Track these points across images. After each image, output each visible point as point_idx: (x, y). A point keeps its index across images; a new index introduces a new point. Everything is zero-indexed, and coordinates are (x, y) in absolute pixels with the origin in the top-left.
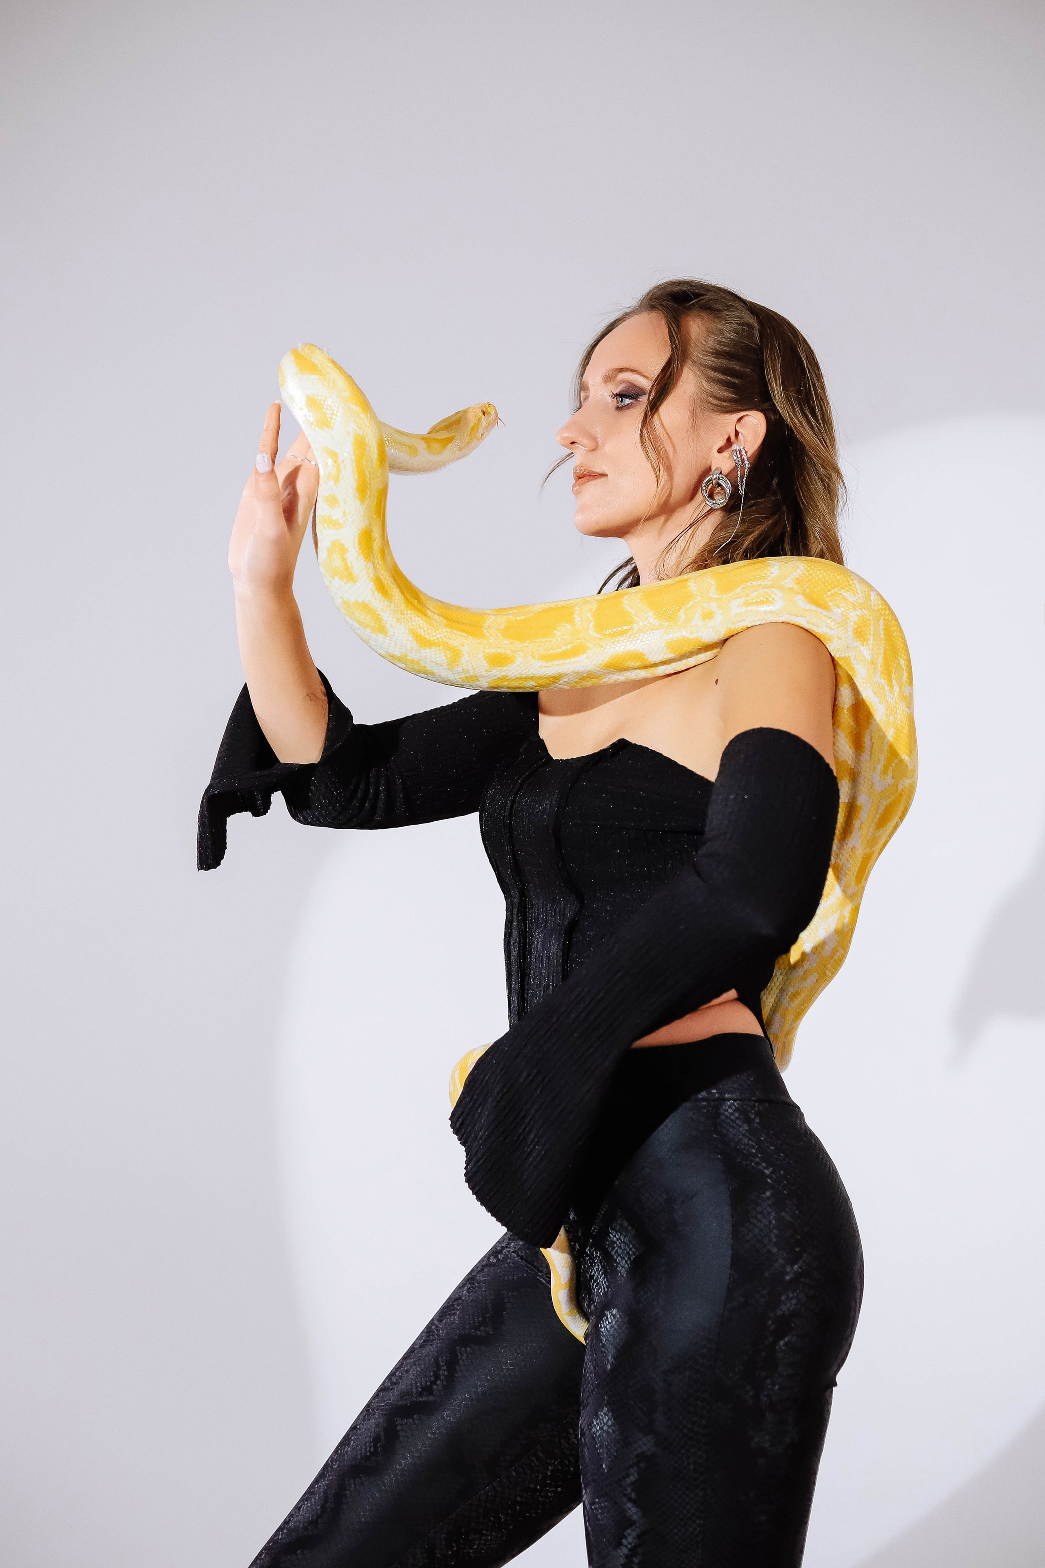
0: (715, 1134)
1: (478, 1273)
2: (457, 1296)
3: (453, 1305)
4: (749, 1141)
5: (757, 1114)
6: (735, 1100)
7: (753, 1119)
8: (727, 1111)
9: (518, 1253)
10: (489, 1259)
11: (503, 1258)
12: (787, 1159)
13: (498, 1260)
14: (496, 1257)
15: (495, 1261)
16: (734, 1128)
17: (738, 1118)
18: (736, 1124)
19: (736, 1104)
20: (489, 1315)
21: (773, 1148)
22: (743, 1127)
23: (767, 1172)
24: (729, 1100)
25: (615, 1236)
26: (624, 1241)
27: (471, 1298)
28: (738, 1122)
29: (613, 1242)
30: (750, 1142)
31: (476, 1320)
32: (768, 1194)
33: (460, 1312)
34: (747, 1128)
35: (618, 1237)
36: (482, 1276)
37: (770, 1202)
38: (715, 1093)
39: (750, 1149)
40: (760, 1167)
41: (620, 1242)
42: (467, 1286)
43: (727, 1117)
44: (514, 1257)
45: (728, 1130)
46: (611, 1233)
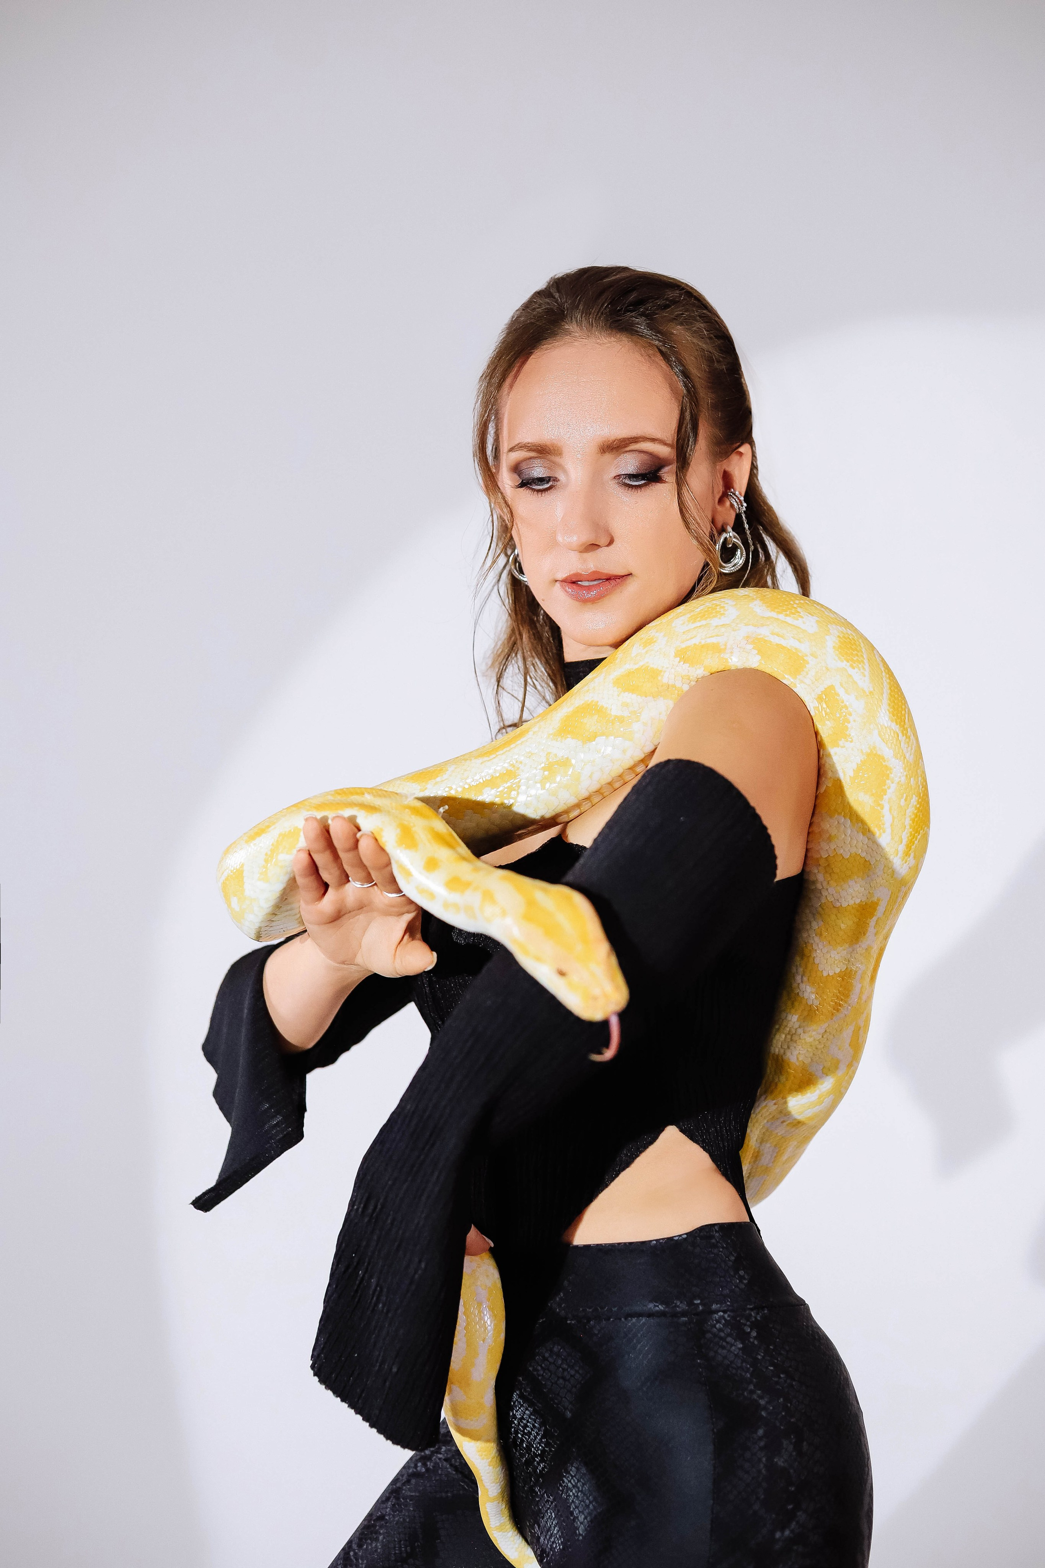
0: (699, 1359)
1: (404, 1484)
2: (380, 1513)
3: (374, 1526)
4: (742, 1363)
5: (755, 1325)
6: (724, 1312)
7: (749, 1333)
8: (714, 1326)
9: (451, 1461)
10: (416, 1466)
11: (433, 1467)
12: (788, 1381)
13: (428, 1470)
14: (424, 1465)
15: (423, 1470)
16: (723, 1348)
17: (729, 1335)
18: (727, 1343)
19: (726, 1316)
20: (419, 1544)
21: (772, 1368)
22: (735, 1345)
23: (762, 1402)
24: (717, 1312)
25: (570, 1481)
26: (582, 1490)
27: (397, 1519)
28: (729, 1339)
29: (569, 1489)
30: (744, 1364)
31: (403, 1549)
32: (761, 1432)
33: (384, 1538)
34: (740, 1346)
35: (574, 1484)
36: (410, 1490)
37: (762, 1444)
38: (698, 1304)
39: (743, 1374)
40: (755, 1397)
41: (577, 1490)
42: (392, 1502)
43: (715, 1335)
44: (446, 1468)
45: (716, 1352)
46: (565, 1476)
